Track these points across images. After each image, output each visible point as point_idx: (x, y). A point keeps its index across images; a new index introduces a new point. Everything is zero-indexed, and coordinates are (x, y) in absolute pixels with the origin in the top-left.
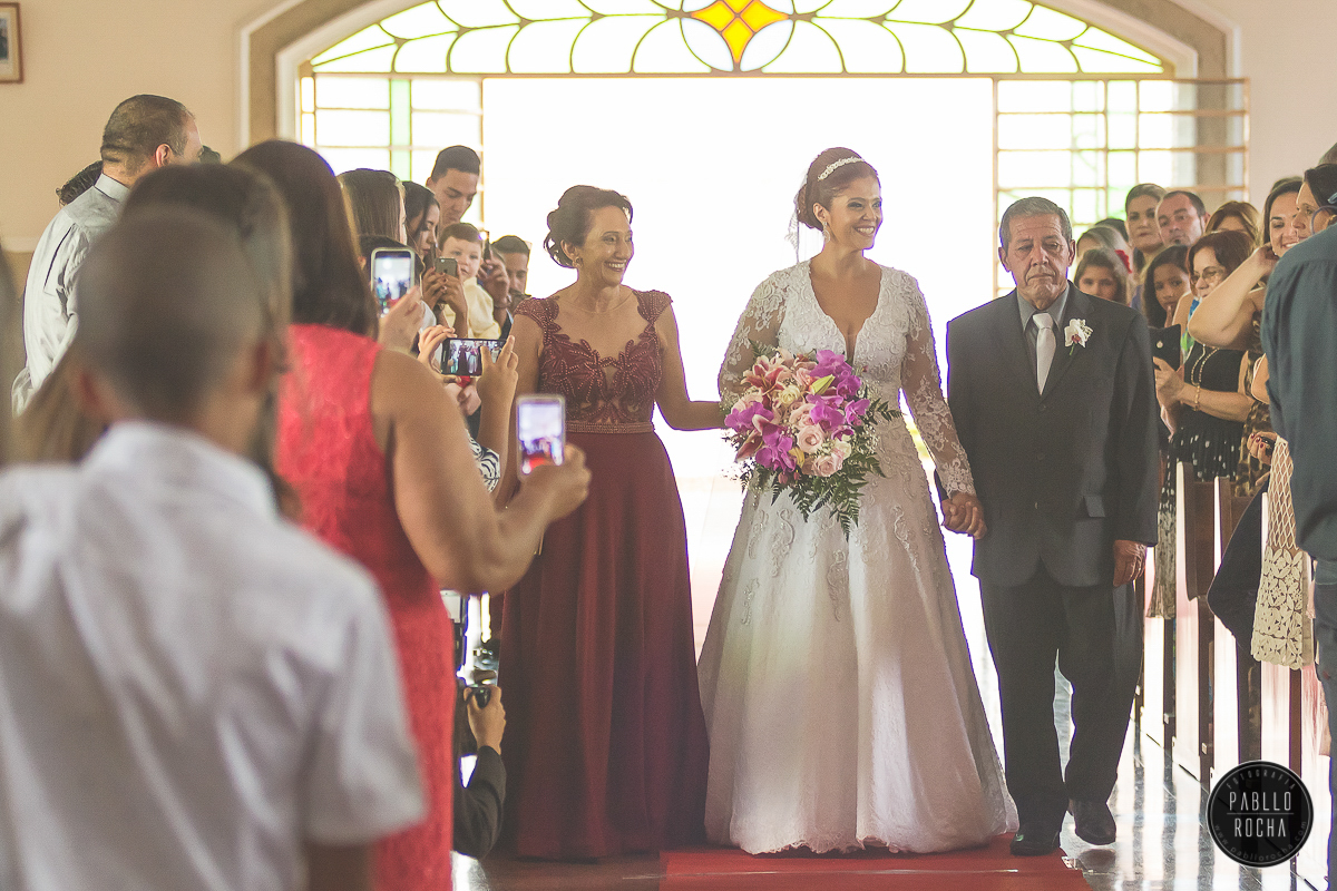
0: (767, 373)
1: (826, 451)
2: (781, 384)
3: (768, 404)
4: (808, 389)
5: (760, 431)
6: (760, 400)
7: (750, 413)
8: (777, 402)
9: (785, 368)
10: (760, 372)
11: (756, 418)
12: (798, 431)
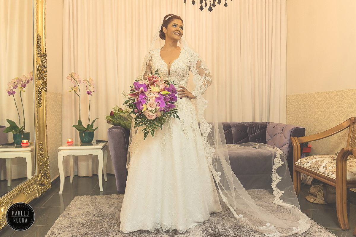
0: (154, 79)
1: (153, 112)
2: (155, 85)
3: (148, 87)
4: (161, 91)
5: (140, 92)
6: (147, 84)
7: (141, 85)
8: (150, 88)
9: (160, 82)
10: (153, 77)
11: (141, 88)
12: (150, 101)
